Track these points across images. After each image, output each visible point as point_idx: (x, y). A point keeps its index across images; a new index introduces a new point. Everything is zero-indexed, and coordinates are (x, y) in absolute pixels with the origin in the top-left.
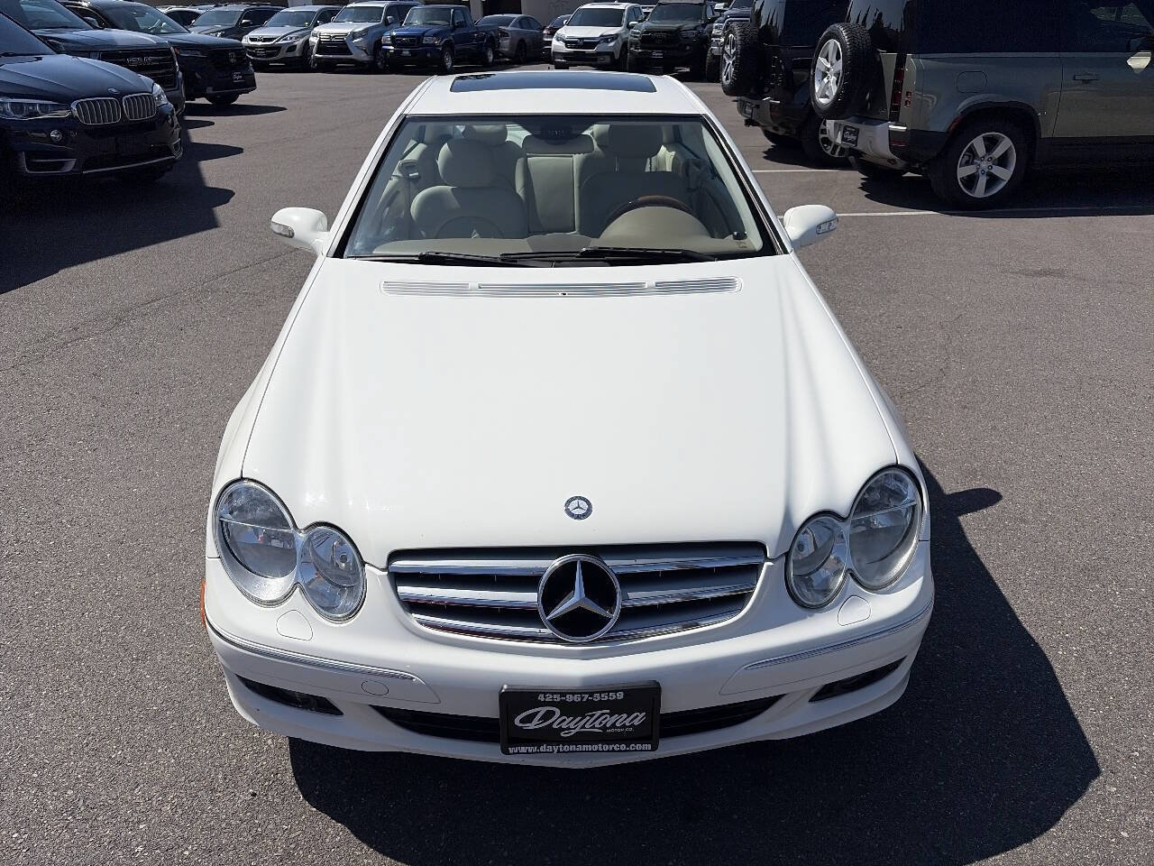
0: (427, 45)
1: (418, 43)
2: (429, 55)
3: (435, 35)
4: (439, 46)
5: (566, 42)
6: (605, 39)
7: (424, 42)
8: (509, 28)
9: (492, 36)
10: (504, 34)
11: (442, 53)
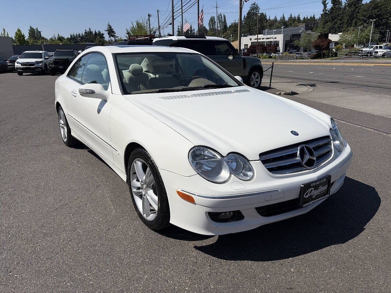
5: (22, 64)
6: (38, 62)
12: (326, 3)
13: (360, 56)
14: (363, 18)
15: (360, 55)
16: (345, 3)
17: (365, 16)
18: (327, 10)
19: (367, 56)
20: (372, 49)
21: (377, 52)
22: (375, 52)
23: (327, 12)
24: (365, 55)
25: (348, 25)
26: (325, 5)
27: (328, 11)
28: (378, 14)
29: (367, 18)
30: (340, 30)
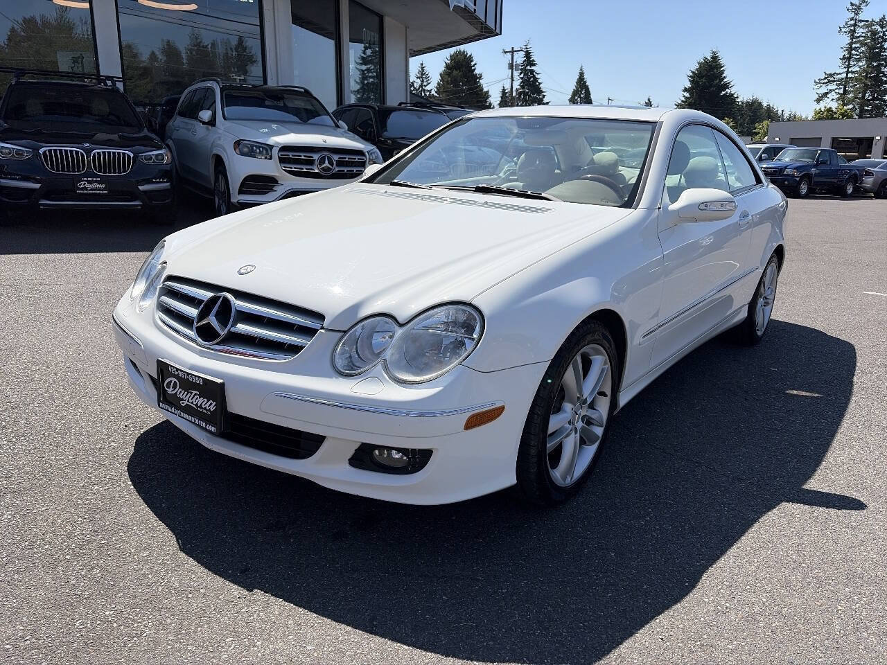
0: (788, 175)
1: (780, 173)
2: (786, 183)
3: (796, 168)
4: (797, 177)
7: (785, 173)
8: (876, 169)
9: (855, 175)
10: (869, 174)
11: (799, 183)
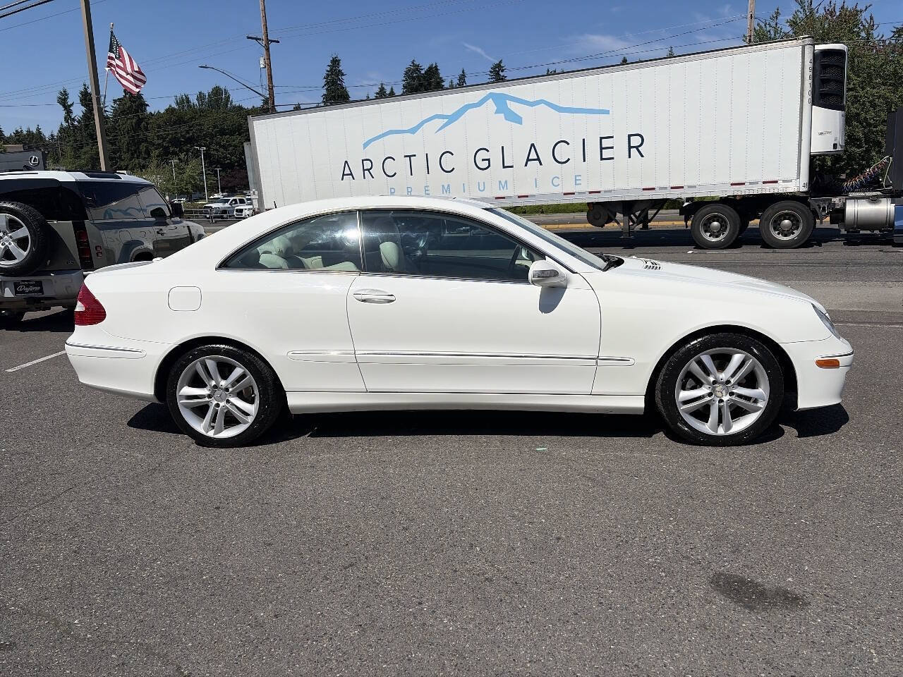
12: (69, 104)
13: (208, 218)
14: (160, 141)
15: (208, 216)
16: (113, 107)
17: (164, 139)
18: (74, 120)
19: (222, 217)
20: (227, 205)
21: (241, 211)
22: (237, 211)
23: (76, 123)
24: (218, 217)
25: (132, 154)
26: (68, 109)
27: (79, 122)
28: (188, 135)
29: (169, 142)
30: (116, 163)
